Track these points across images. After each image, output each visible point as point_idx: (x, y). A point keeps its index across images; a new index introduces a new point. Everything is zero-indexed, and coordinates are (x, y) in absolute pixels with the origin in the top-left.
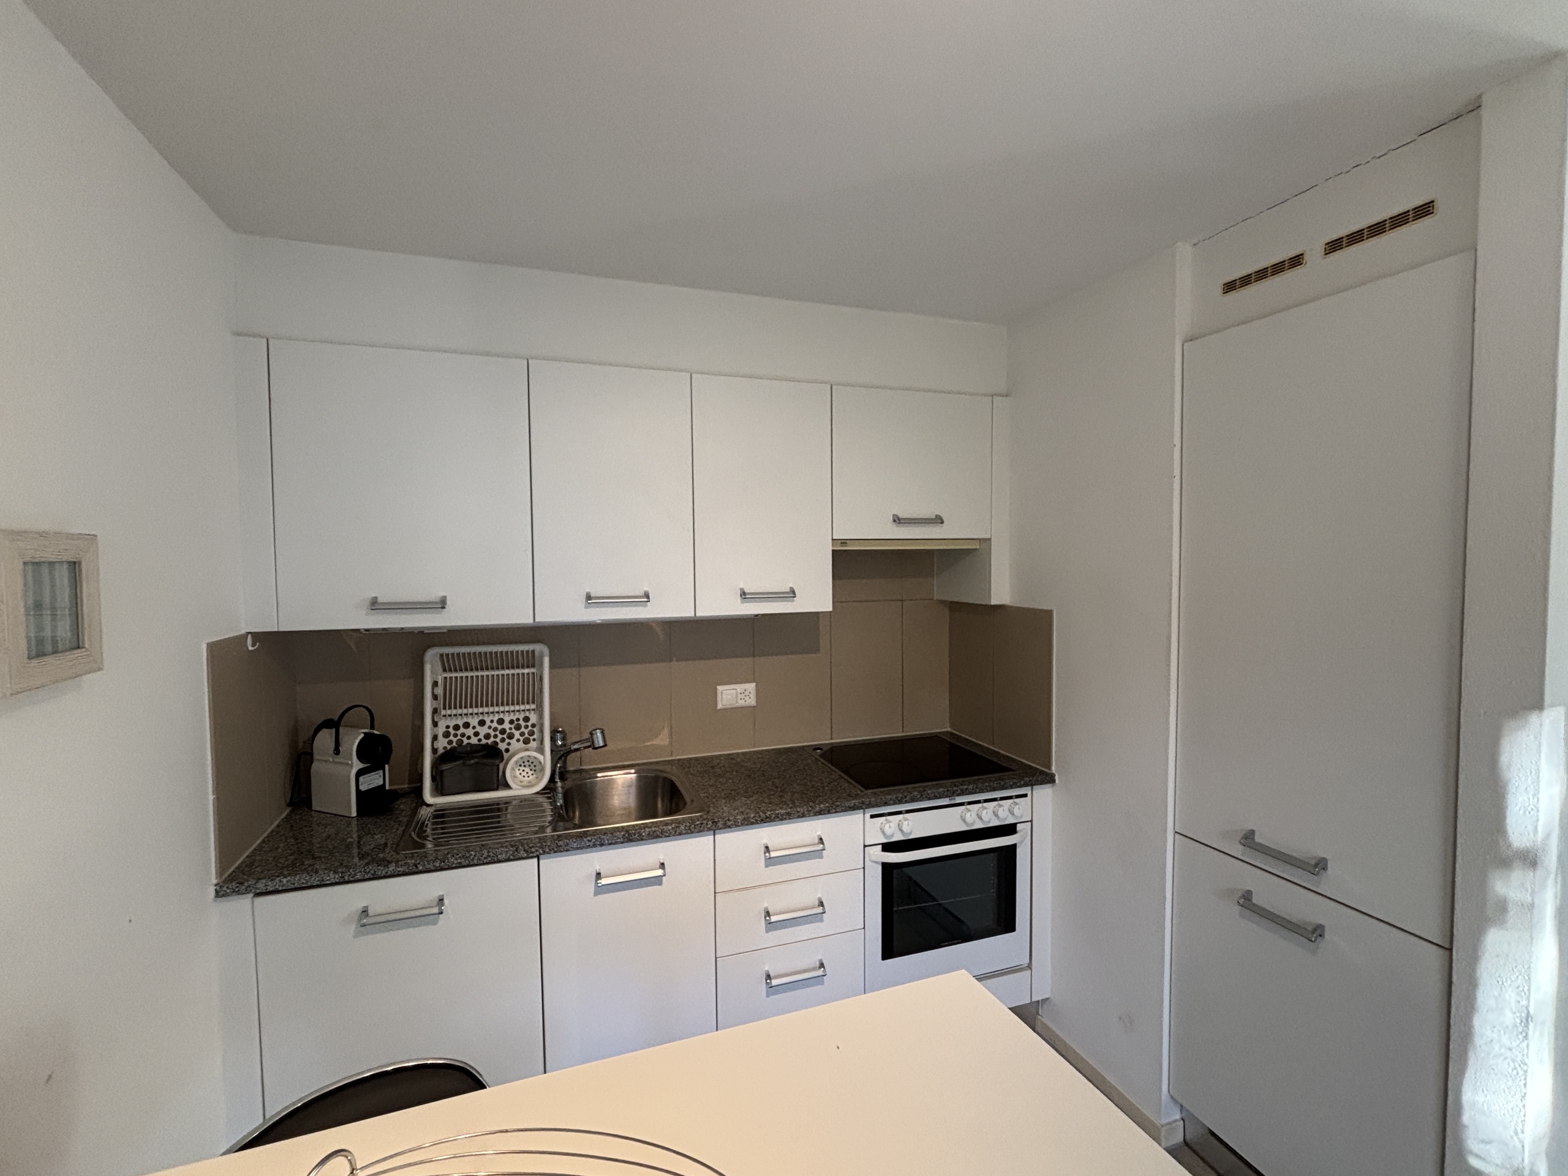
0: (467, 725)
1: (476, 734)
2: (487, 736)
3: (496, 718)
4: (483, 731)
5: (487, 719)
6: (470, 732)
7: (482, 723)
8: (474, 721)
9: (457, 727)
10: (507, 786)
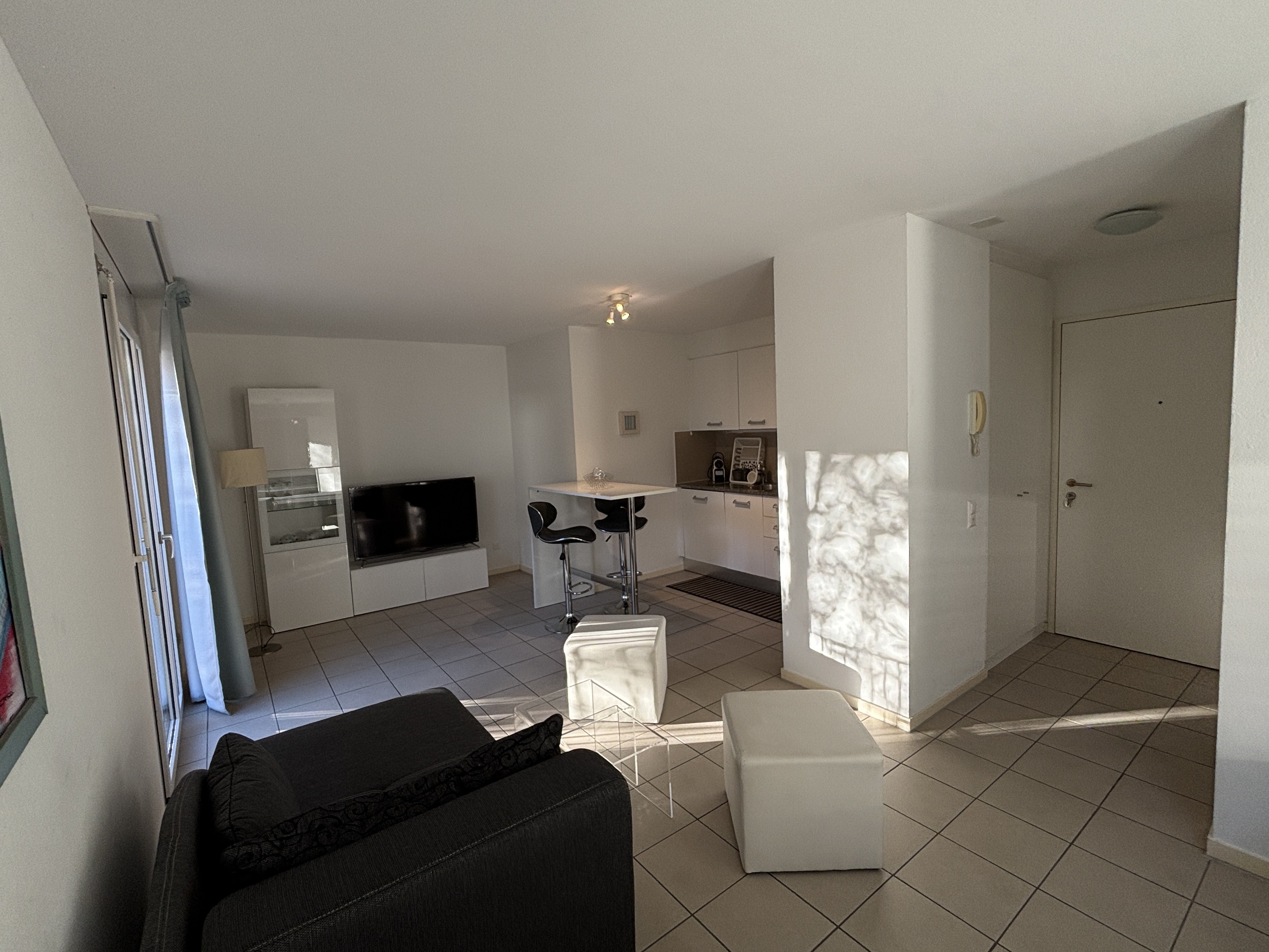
0: (747, 462)
1: (748, 465)
2: (751, 466)
3: (753, 461)
4: (750, 465)
5: (751, 461)
6: (747, 465)
7: (750, 462)
8: (748, 462)
9: (744, 463)
10: (746, 481)
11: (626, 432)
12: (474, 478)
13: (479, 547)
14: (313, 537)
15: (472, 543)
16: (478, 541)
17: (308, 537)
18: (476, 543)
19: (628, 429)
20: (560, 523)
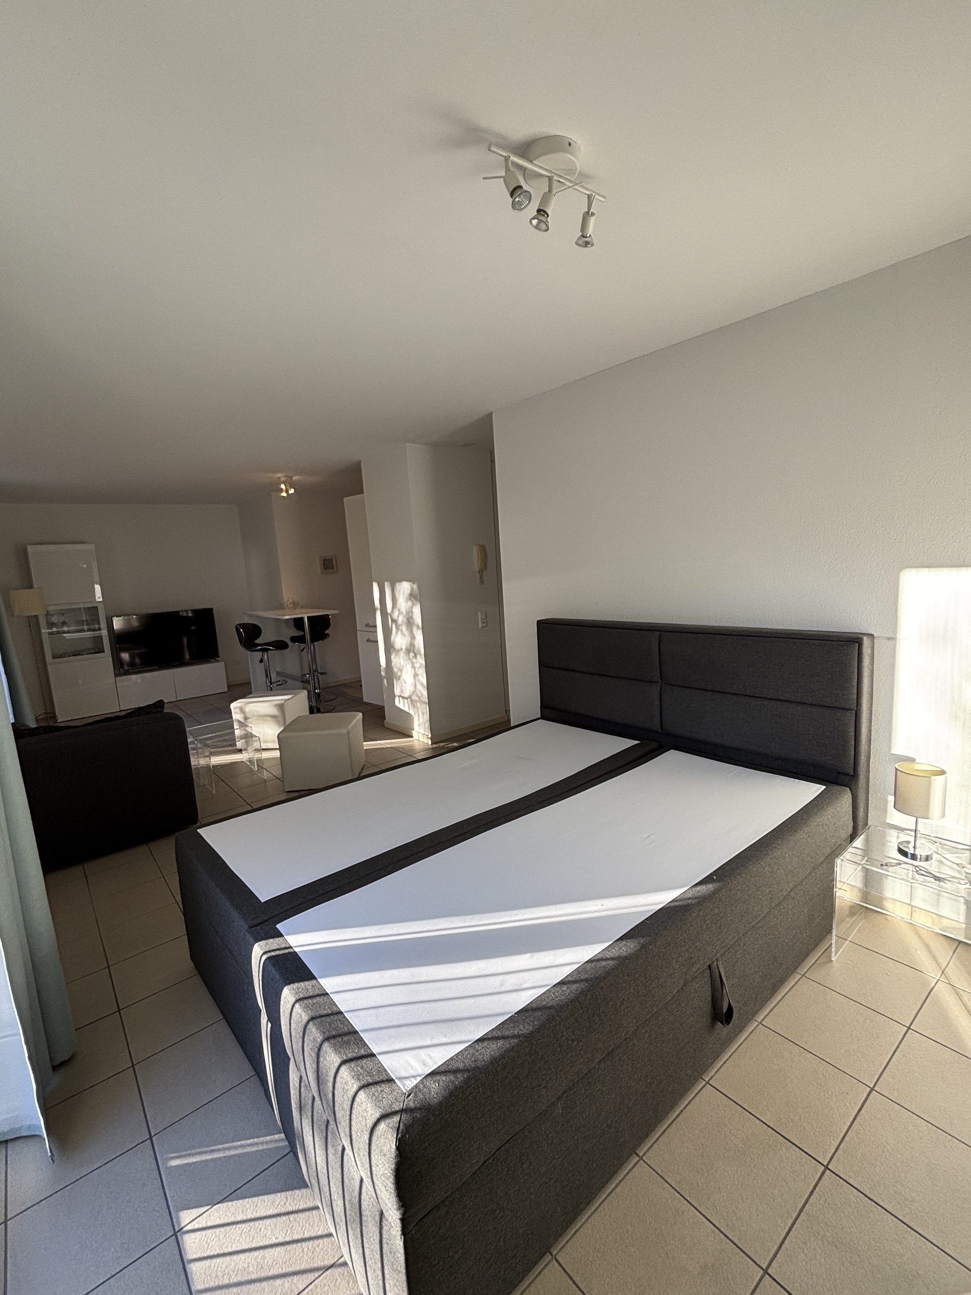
11: (325, 571)
12: (212, 609)
13: (218, 661)
14: (84, 653)
15: (214, 659)
16: (219, 657)
17: (82, 653)
18: (217, 659)
19: (327, 568)
20: (266, 637)
